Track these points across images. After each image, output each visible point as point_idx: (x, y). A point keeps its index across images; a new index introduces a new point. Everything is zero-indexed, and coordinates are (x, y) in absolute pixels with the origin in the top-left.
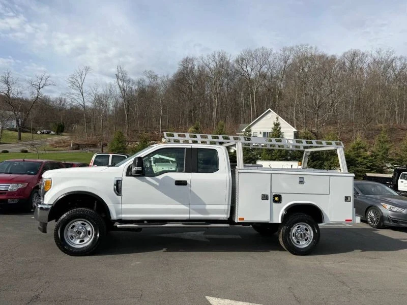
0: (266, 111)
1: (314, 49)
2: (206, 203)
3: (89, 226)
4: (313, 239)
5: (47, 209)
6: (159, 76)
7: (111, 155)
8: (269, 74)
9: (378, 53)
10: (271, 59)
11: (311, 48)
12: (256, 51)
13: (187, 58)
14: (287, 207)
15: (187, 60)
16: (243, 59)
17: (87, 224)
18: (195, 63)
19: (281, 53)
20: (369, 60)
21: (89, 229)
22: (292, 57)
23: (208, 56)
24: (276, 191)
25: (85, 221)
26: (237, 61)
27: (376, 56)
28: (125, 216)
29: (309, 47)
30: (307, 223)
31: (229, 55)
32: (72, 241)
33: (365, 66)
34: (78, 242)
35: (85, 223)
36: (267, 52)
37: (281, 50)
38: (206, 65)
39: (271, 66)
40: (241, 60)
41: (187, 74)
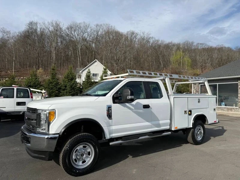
0: (94, 61)
1: (113, 27)
2: (160, 119)
3: (89, 148)
4: (203, 134)
5: (55, 138)
6: (12, 32)
7: (15, 89)
8: (88, 39)
9: (143, 33)
10: (89, 30)
11: (112, 26)
12: (80, 24)
13: (32, 22)
14: (194, 117)
15: (31, 23)
16: (71, 28)
17: (87, 147)
18: (39, 26)
19: (95, 27)
20: (138, 37)
21: (89, 150)
22: (101, 30)
23: (48, 22)
24: (190, 108)
25: (86, 144)
26: (68, 28)
27: (142, 35)
28: (114, 135)
29: (110, 26)
30: (200, 125)
31: (62, 24)
32: (77, 163)
33: (137, 40)
34: (81, 163)
35: (86, 146)
36: (87, 26)
37: (95, 25)
38: (47, 28)
39: (89, 34)
40: (70, 28)
41: (32, 33)
